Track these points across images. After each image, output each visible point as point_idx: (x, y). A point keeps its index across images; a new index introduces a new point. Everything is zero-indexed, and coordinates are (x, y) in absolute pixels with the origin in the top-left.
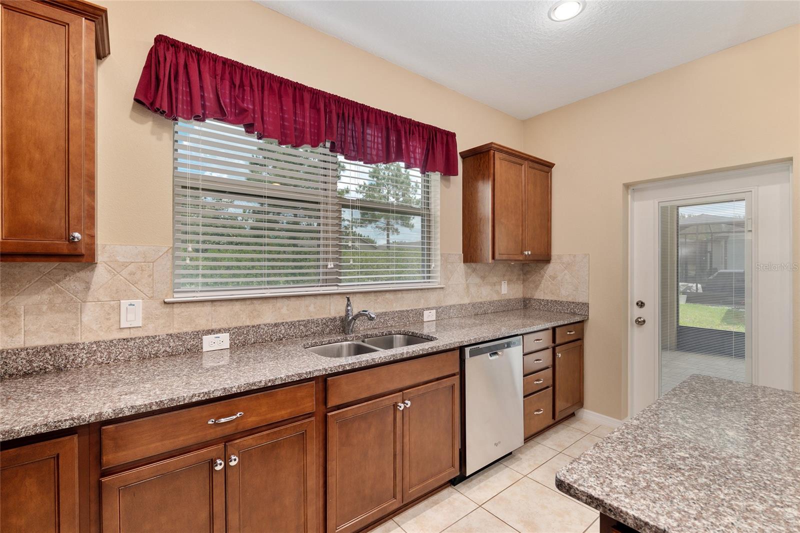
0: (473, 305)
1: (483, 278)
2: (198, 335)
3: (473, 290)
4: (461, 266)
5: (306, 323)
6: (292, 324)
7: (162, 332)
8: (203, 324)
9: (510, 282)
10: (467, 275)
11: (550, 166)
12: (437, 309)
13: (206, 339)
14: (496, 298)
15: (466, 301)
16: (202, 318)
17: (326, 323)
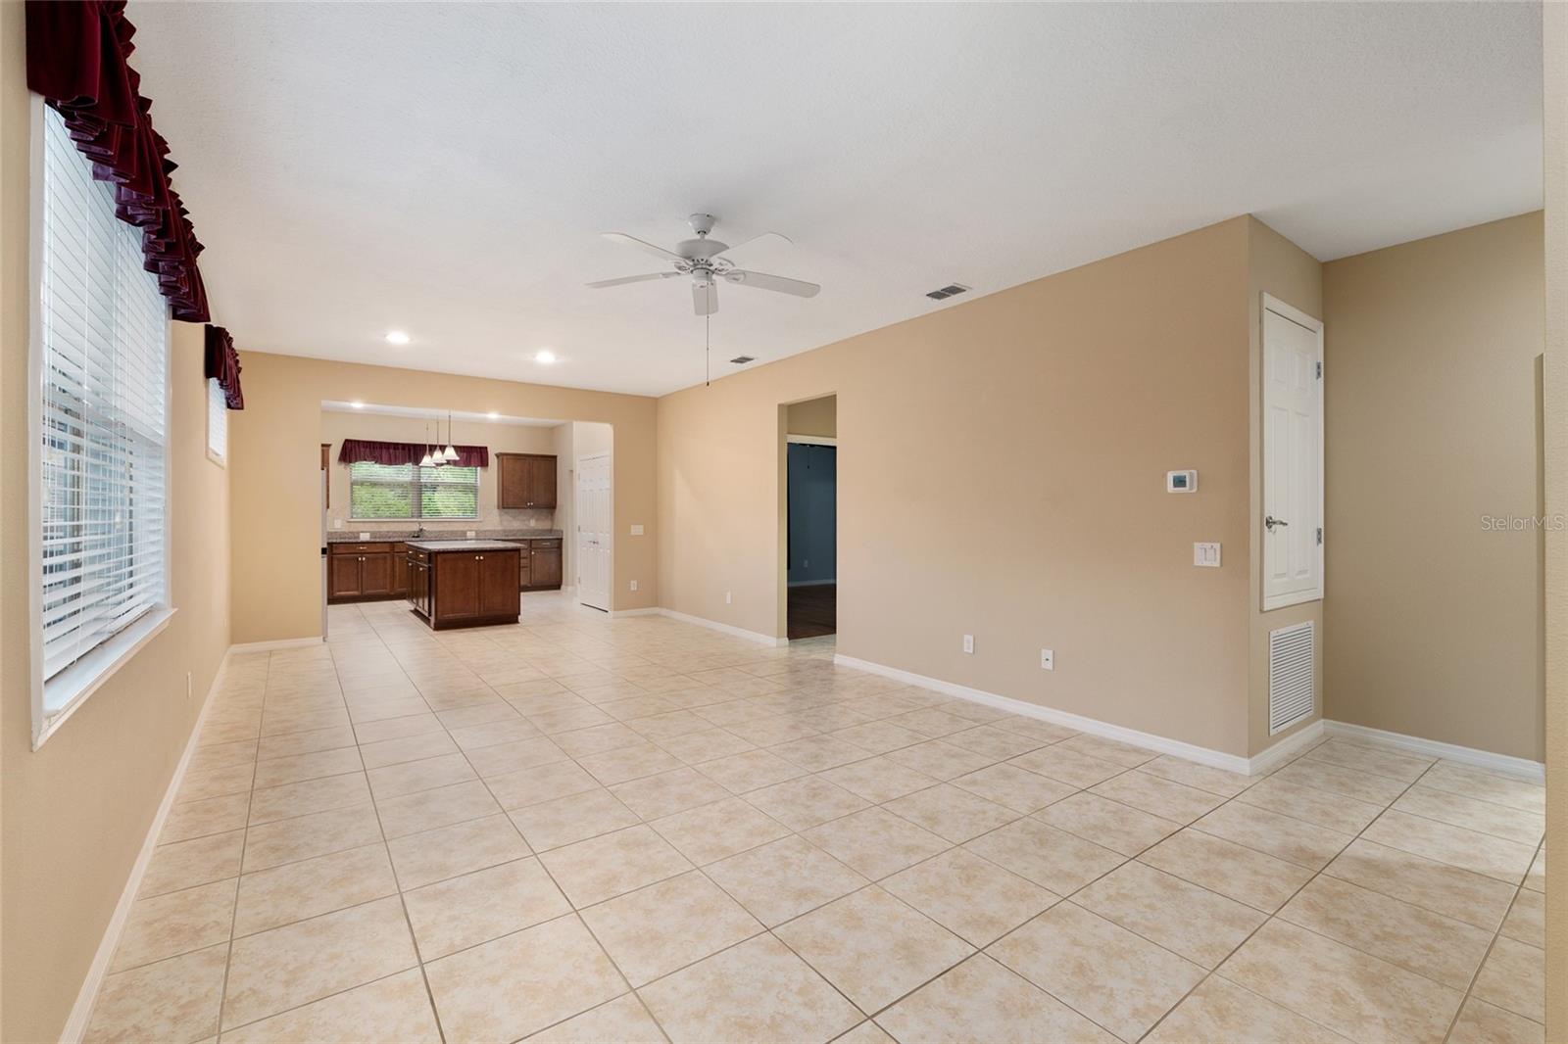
0: (505, 531)
1: (514, 517)
2: (358, 533)
3: (505, 523)
4: (496, 511)
5: (402, 532)
6: (395, 532)
7: (347, 531)
8: (361, 530)
9: (537, 520)
10: (500, 515)
11: (555, 457)
12: (476, 532)
13: (361, 534)
14: (525, 528)
15: (500, 528)
16: (360, 527)
17: (411, 532)
